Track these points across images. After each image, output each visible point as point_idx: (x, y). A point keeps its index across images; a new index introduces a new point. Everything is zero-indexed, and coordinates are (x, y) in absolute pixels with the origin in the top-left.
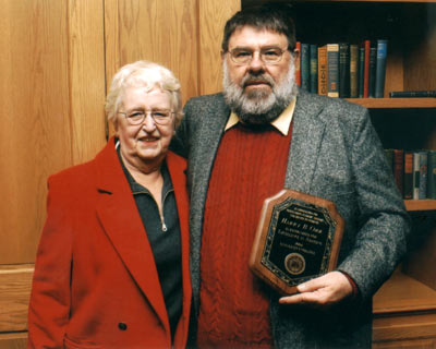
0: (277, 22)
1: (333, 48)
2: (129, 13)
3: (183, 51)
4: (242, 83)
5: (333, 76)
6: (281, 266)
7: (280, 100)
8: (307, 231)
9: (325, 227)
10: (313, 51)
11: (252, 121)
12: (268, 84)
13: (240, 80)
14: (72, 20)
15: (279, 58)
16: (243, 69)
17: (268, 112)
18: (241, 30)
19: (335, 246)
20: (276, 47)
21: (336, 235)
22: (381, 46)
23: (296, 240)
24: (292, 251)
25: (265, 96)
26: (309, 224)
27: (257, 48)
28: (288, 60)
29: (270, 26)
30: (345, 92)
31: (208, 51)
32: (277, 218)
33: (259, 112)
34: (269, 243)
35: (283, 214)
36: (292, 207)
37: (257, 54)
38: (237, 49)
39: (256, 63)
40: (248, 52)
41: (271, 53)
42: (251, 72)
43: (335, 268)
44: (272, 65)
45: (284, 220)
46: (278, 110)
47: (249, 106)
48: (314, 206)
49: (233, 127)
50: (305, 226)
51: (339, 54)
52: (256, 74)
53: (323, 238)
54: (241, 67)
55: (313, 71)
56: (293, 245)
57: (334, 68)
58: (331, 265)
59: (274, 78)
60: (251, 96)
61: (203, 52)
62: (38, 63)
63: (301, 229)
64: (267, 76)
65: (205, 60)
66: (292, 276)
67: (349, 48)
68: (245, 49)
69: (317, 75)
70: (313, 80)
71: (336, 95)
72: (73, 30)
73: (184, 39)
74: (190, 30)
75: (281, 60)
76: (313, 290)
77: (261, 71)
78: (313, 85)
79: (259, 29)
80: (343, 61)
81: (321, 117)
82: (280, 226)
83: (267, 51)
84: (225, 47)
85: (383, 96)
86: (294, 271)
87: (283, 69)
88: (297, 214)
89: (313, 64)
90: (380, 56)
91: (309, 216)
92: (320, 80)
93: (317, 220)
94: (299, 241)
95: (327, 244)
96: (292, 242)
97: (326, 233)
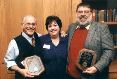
0: (88, 6)
1: (103, 11)
2: (56, 4)
3: (68, 12)
4: (80, 18)
5: (103, 17)
6: (82, 65)
7: (88, 22)
8: (88, 57)
9: (92, 56)
10: (98, 12)
11: (82, 26)
12: (86, 18)
13: (79, 17)
14: (44, 5)
16: (80, 15)
17: (85, 25)
20: (88, 11)
22: (114, 10)
23: (85, 59)
24: (84, 62)
25: (85, 21)
26: (89, 56)
28: (90, 14)
29: (87, 6)
30: (106, 21)
31: (74, 12)
33: (83, 24)
35: (83, 54)
36: (85, 52)
37: (83, 12)
38: (79, 11)
39: (83, 14)
41: (87, 12)
42: (82, 16)
44: (87, 14)
45: (83, 55)
46: (88, 24)
47: (81, 23)
48: (90, 52)
49: (78, 28)
50: (88, 56)
51: (104, 12)
52: (83, 16)
53: (92, 59)
54: (80, 14)
55: (98, 16)
57: (103, 15)
58: (93, 65)
59: (87, 17)
60: (82, 21)
61: (73, 12)
62: (36, 15)
63: (86, 57)
64: (85, 17)
65: (73, 14)
66: (84, 67)
67: (107, 11)
68: (81, 11)
69: (99, 17)
70: (98, 18)
71: (104, 21)
72: (44, 8)
73: (68, 9)
74: (70, 7)
75: (89, 13)
77: (84, 16)
78: (98, 19)
79: (84, 7)
80: (105, 14)
81: (96, 26)
82: (82, 56)
83: (86, 12)
84: (77, 11)
85: (115, 22)
87: (89, 15)
88: (85, 54)
89: (98, 14)
90: (114, 12)
91: (88, 54)
92: (100, 18)
93: (90, 55)
94: (86, 60)
95: (93, 60)
96: (84, 60)
97: (92, 58)
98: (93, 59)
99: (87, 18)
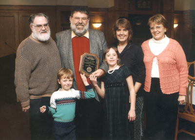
6: (86, 71)
9: (95, 61)
12: (83, 26)
13: (76, 24)
15: (86, 20)
16: (77, 22)
19: (98, 65)
20: (85, 18)
21: (98, 62)
24: (88, 67)
27: (81, 18)
35: (86, 58)
38: (76, 17)
39: (80, 21)
42: (79, 23)
43: (99, 68)
44: (84, 22)
48: (92, 56)
50: (91, 61)
52: (81, 24)
53: (95, 63)
59: (85, 24)
64: (83, 24)
66: (89, 73)
76: (96, 74)
79: (82, 13)
82: (85, 61)
83: (83, 18)
84: (72, 16)
86: (89, 71)
88: (89, 58)
93: (93, 59)
94: (90, 64)
95: (96, 65)
96: (88, 65)
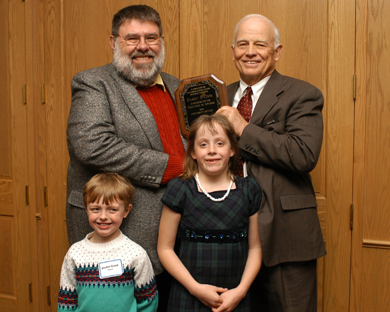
4: (132, 56)
8: (204, 99)
13: (130, 54)
15: (156, 41)
16: (132, 48)
18: (130, 22)
20: (154, 34)
26: (203, 94)
27: (142, 35)
32: (184, 100)
33: (146, 78)
34: (185, 117)
35: (186, 96)
36: (189, 90)
37: (142, 39)
38: (129, 35)
39: (143, 45)
40: (136, 37)
42: (140, 50)
45: (188, 100)
47: (137, 74)
48: (201, 83)
52: (143, 53)
53: (214, 98)
56: (199, 111)
59: (155, 53)
60: (139, 67)
63: (199, 100)
64: (150, 53)
68: (134, 35)
83: (149, 37)
88: (193, 93)
91: (201, 90)
93: (206, 90)
94: (201, 107)
95: (218, 101)
97: (214, 95)
98: (217, 96)
99: (153, 54)
